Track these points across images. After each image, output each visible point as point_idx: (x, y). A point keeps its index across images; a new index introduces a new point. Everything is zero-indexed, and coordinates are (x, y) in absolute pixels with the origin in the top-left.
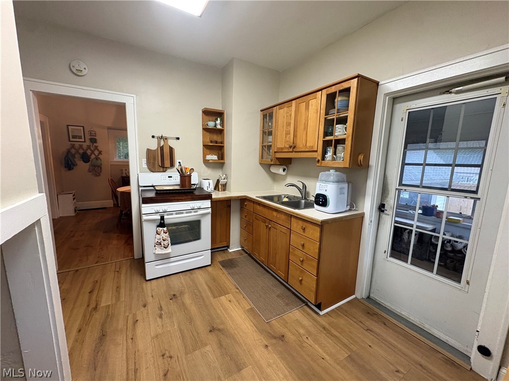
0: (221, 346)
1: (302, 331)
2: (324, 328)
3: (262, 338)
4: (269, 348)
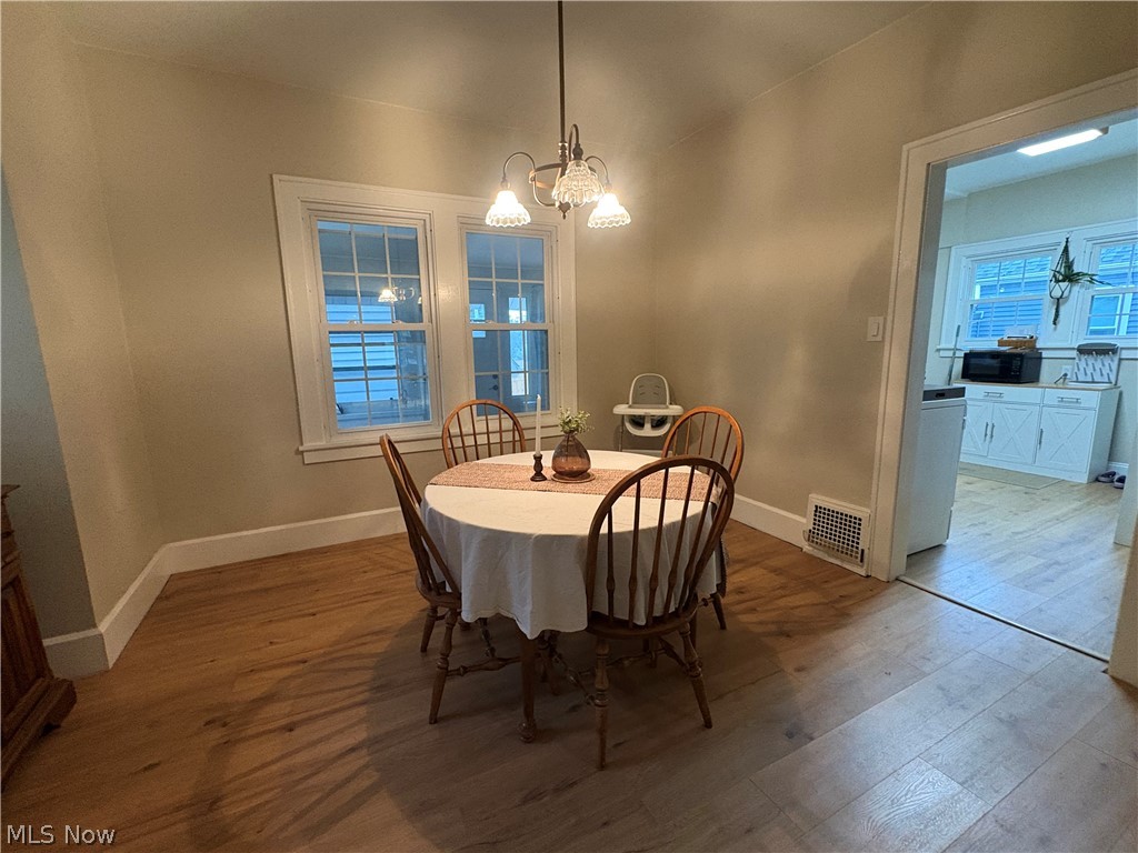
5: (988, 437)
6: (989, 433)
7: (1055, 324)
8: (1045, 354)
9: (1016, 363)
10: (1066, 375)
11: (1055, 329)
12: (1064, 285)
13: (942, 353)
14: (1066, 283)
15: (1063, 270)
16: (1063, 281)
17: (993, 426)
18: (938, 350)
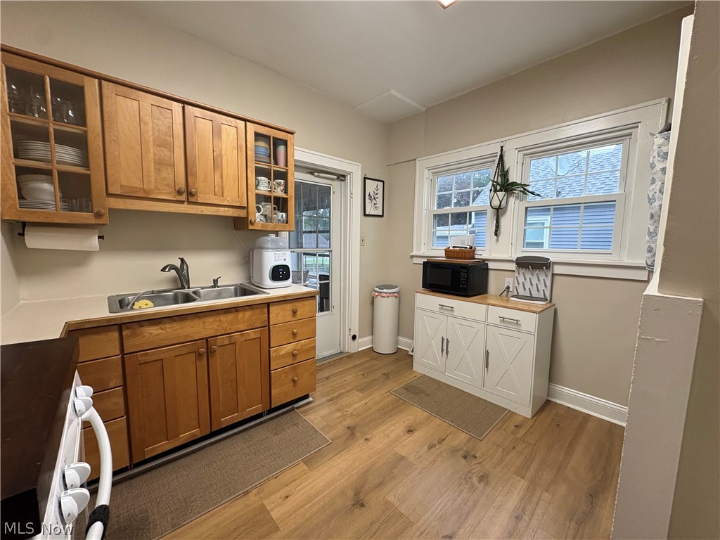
0: (381, 484)
1: (338, 414)
2: (330, 400)
3: (357, 444)
4: (368, 437)
5: (445, 351)
6: (445, 348)
7: (496, 234)
8: (491, 265)
9: (463, 274)
10: (508, 288)
11: (497, 240)
12: (501, 194)
13: (416, 260)
14: (503, 193)
15: (500, 180)
16: (501, 190)
17: (448, 341)
18: (412, 257)
